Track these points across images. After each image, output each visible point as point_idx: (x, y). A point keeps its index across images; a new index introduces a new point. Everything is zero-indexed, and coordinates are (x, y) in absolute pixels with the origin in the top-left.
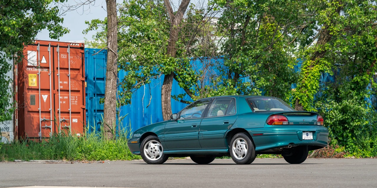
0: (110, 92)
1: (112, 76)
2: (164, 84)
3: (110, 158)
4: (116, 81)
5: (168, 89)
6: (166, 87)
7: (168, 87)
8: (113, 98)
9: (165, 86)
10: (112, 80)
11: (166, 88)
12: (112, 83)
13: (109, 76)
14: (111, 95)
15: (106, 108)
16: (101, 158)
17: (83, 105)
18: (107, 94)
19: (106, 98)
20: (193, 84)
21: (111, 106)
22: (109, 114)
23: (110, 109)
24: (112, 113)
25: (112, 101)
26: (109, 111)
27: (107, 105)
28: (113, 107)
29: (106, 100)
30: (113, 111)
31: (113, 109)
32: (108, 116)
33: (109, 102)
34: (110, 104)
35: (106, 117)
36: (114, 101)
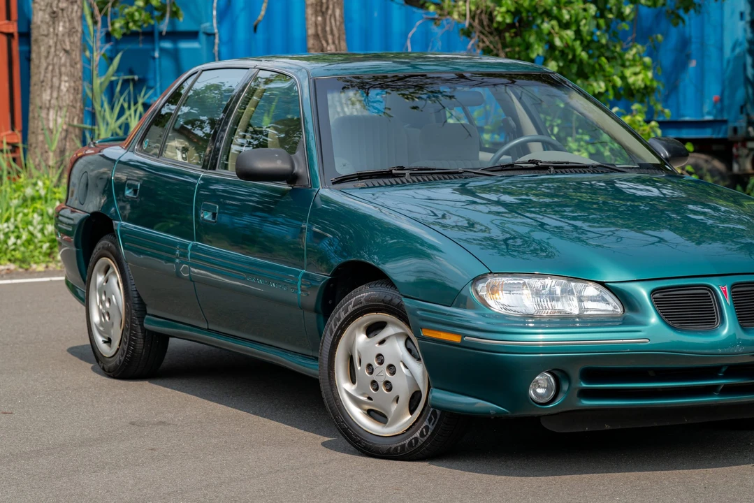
15: (36, 41)
17: (9, 17)
21: (54, 29)
22: (48, 64)
23: (51, 42)
24: (60, 58)
25: (62, 10)
26: (49, 53)
27: (39, 27)
28: (63, 35)
29: (36, 5)
30: (66, 51)
31: (64, 41)
32: (43, 72)
33: (47, 16)
34: (54, 23)
35: (38, 76)
36: (70, 10)
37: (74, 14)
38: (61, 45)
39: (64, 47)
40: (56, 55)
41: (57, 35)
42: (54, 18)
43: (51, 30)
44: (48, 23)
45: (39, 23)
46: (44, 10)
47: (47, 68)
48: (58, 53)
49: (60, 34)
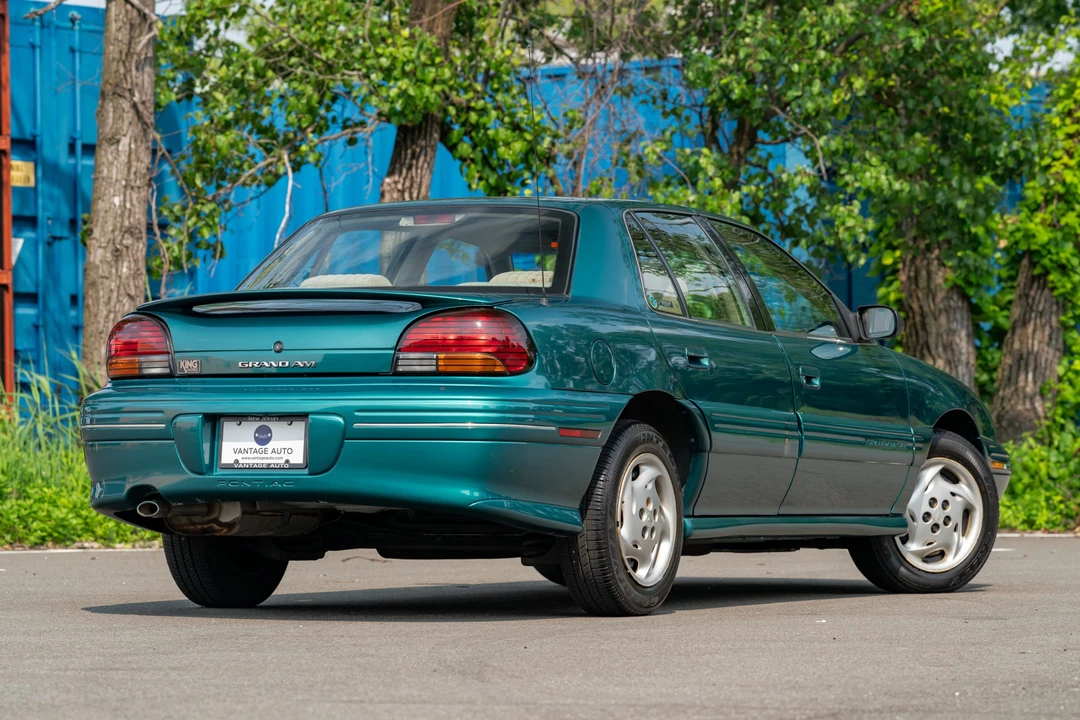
0: (117, 200)
1: (126, 123)
2: (390, 173)
3: (99, 531)
4: (143, 146)
5: (411, 194)
6: (400, 186)
7: (411, 186)
8: (130, 231)
9: (396, 183)
10: (125, 141)
11: (402, 192)
12: (124, 158)
13: (110, 121)
14: (122, 215)
15: (94, 284)
16: (50, 535)
18: (102, 214)
19: (97, 233)
20: (534, 175)
21: (117, 270)
22: (110, 312)
23: (113, 286)
24: (124, 305)
25: (127, 248)
26: (110, 298)
27: (97, 267)
28: (128, 278)
29: (94, 241)
30: (131, 297)
31: (129, 285)
32: (102, 321)
33: (109, 255)
34: (116, 261)
35: (95, 325)
36: (135, 248)
37: (139, 254)
38: (125, 289)
39: (129, 292)
40: (119, 301)
41: (120, 277)
42: (117, 256)
43: (114, 271)
44: (109, 263)
45: (97, 262)
46: (105, 248)
47: (107, 317)
48: (121, 299)
49: (124, 277)
